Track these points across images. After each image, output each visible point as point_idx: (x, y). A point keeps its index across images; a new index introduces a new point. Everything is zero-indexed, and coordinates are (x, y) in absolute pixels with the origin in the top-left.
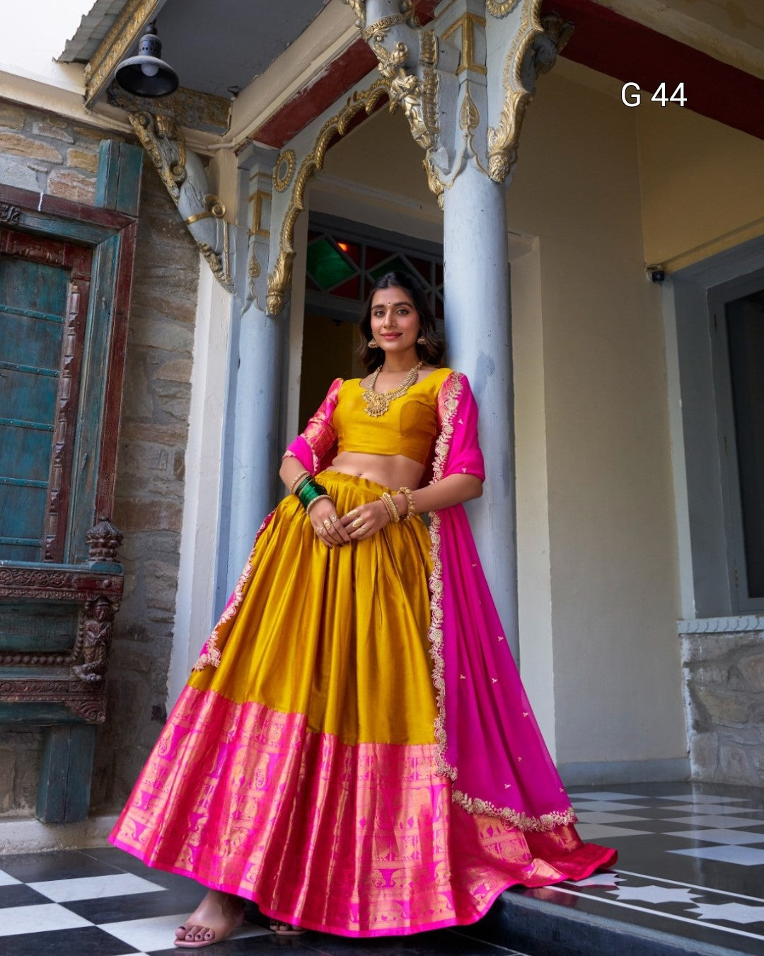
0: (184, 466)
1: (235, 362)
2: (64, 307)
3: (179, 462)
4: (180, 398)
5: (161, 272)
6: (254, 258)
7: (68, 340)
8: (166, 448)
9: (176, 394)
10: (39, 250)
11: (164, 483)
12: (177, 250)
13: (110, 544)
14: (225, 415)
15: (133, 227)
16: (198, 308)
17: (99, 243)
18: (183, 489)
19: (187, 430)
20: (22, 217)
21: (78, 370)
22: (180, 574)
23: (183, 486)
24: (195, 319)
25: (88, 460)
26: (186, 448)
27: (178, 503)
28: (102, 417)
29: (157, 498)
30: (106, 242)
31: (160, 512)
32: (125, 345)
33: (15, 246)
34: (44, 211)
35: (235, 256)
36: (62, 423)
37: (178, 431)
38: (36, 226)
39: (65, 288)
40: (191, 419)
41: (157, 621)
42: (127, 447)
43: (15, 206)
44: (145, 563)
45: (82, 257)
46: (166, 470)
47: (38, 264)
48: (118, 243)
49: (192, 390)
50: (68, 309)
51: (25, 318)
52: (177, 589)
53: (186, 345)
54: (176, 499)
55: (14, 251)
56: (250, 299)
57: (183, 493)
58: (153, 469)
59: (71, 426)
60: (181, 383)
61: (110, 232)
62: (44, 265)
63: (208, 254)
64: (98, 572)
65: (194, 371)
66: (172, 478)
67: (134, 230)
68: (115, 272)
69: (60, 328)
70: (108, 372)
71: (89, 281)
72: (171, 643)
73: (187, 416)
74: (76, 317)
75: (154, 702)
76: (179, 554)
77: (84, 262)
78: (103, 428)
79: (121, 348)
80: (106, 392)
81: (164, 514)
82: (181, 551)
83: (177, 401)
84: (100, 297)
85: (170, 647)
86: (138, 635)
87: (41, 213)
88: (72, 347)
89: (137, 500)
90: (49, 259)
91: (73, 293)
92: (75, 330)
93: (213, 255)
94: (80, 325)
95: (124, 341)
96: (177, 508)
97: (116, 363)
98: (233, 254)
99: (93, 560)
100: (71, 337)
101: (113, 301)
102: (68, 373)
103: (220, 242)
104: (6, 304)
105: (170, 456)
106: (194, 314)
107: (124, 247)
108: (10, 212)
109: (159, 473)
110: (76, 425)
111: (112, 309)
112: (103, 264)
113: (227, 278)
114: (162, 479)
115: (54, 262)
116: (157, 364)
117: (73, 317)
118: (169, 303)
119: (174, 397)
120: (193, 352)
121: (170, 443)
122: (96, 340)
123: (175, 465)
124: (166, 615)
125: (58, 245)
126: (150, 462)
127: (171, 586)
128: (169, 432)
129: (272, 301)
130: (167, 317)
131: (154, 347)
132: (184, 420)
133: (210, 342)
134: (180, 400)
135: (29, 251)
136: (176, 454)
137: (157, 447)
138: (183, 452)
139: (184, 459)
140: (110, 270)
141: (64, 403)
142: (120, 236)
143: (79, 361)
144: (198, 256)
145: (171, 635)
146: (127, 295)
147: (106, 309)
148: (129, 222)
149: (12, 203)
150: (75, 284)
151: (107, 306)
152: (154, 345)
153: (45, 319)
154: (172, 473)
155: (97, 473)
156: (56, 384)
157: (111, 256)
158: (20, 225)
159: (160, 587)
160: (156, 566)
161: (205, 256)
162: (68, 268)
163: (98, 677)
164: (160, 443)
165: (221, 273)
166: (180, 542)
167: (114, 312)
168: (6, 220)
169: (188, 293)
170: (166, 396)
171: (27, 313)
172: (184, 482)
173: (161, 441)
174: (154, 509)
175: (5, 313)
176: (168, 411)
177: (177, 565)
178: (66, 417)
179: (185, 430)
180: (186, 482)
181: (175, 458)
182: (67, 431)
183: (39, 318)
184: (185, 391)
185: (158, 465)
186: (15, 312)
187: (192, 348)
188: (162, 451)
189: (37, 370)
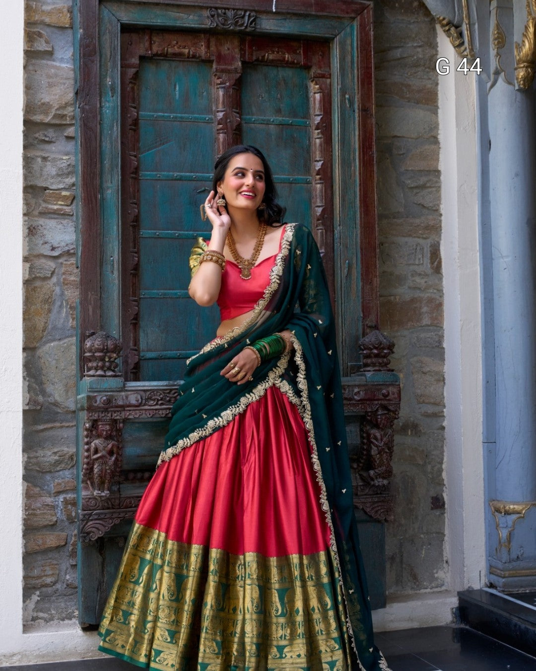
0: (440, 259)
1: (486, 145)
2: (308, 108)
3: (435, 255)
4: (430, 187)
5: (397, 53)
6: (498, 26)
7: (315, 143)
8: (421, 241)
9: (425, 184)
10: (278, 52)
11: (423, 278)
12: (412, 26)
13: (383, 354)
14: (480, 202)
15: (368, 12)
16: (440, 87)
17: (336, 36)
18: (442, 282)
19: (440, 221)
20: (258, 21)
21: (329, 174)
22: (446, 368)
23: (441, 279)
24: (438, 99)
25: (350, 267)
26: (440, 239)
27: (438, 297)
28: (358, 222)
29: (418, 294)
30: (342, 34)
31: (421, 308)
32: (374, 143)
33: (254, 53)
34: (279, 10)
35: (476, 26)
36: (320, 231)
37: (431, 223)
38: (272, 28)
39: (306, 89)
40: (443, 209)
41: (427, 415)
42: (382, 245)
43: (251, 11)
44: (411, 360)
45: (320, 53)
46: (423, 264)
47: (277, 67)
48: (355, 33)
49: (442, 178)
50: (311, 111)
51: (272, 126)
52: (444, 383)
53: (431, 130)
54: (435, 293)
55: (254, 58)
56: (497, 73)
57: (442, 286)
58: (410, 265)
59: (329, 233)
60: (429, 171)
61: (346, 22)
62: (283, 67)
63: (447, 28)
64: (376, 383)
65: (441, 156)
66: (429, 271)
67: (369, 15)
68: (356, 65)
69: (306, 132)
70: (360, 174)
71: (330, 78)
72: (443, 436)
73: (438, 205)
74: (321, 119)
75: (432, 493)
76: (444, 348)
77: (323, 57)
78: (361, 232)
79: (370, 148)
80: (360, 195)
81: (425, 309)
82: (445, 345)
83: (427, 190)
84: (343, 95)
85: (443, 439)
86: (412, 431)
87: (277, 13)
88: (321, 152)
89: (398, 297)
90: (288, 61)
91: (315, 93)
92: (322, 133)
93: (453, 29)
94: (326, 127)
95: (372, 139)
96: (437, 302)
97: (367, 163)
98: (474, 24)
99: (369, 371)
100: (318, 141)
101: (356, 97)
102: (320, 179)
103: (459, 14)
104: (253, 114)
105: (425, 250)
106: (436, 94)
107: (361, 36)
108: (246, 18)
109: (416, 268)
110: (333, 231)
111: (356, 106)
112: (342, 59)
113: (470, 53)
114: (420, 275)
115: (293, 63)
116: (403, 154)
117: (319, 118)
118: (409, 86)
119: (423, 187)
120: (439, 137)
121: (424, 236)
122: (344, 142)
123: (431, 258)
124: (436, 409)
125: (295, 44)
126: (406, 258)
127: (438, 381)
128: (422, 225)
129: (521, 73)
130: (409, 101)
131: (399, 137)
132: (435, 211)
133: (457, 125)
134: (430, 190)
135: (268, 56)
136: (431, 246)
137: (411, 241)
138: (438, 244)
139: (439, 250)
140: (350, 64)
141: (320, 210)
142: (356, 24)
143: (329, 165)
144: (434, 29)
145: (443, 428)
146: (370, 89)
147: (350, 107)
148: (364, 8)
149: (246, 8)
150: (316, 84)
151: (351, 103)
152: (398, 135)
153: (291, 125)
154: (429, 266)
155: (360, 280)
156: (309, 192)
157: (349, 48)
158: (258, 30)
159: (427, 382)
160: (422, 362)
161: (444, 31)
162: (307, 68)
163: (385, 482)
164: (415, 237)
165: (463, 48)
166: (443, 336)
167: (359, 109)
168: (243, 28)
169: (428, 72)
170: (416, 187)
171: (273, 121)
172: (442, 275)
173: (415, 235)
174: (415, 305)
175: (253, 125)
176: (419, 202)
177: (443, 360)
178: (323, 224)
179: (438, 221)
180: (444, 274)
181: (430, 251)
182: (326, 238)
183: (285, 125)
184: (435, 179)
185: (414, 260)
186: (262, 122)
187: (437, 132)
188: (417, 245)
189: (289, 179)
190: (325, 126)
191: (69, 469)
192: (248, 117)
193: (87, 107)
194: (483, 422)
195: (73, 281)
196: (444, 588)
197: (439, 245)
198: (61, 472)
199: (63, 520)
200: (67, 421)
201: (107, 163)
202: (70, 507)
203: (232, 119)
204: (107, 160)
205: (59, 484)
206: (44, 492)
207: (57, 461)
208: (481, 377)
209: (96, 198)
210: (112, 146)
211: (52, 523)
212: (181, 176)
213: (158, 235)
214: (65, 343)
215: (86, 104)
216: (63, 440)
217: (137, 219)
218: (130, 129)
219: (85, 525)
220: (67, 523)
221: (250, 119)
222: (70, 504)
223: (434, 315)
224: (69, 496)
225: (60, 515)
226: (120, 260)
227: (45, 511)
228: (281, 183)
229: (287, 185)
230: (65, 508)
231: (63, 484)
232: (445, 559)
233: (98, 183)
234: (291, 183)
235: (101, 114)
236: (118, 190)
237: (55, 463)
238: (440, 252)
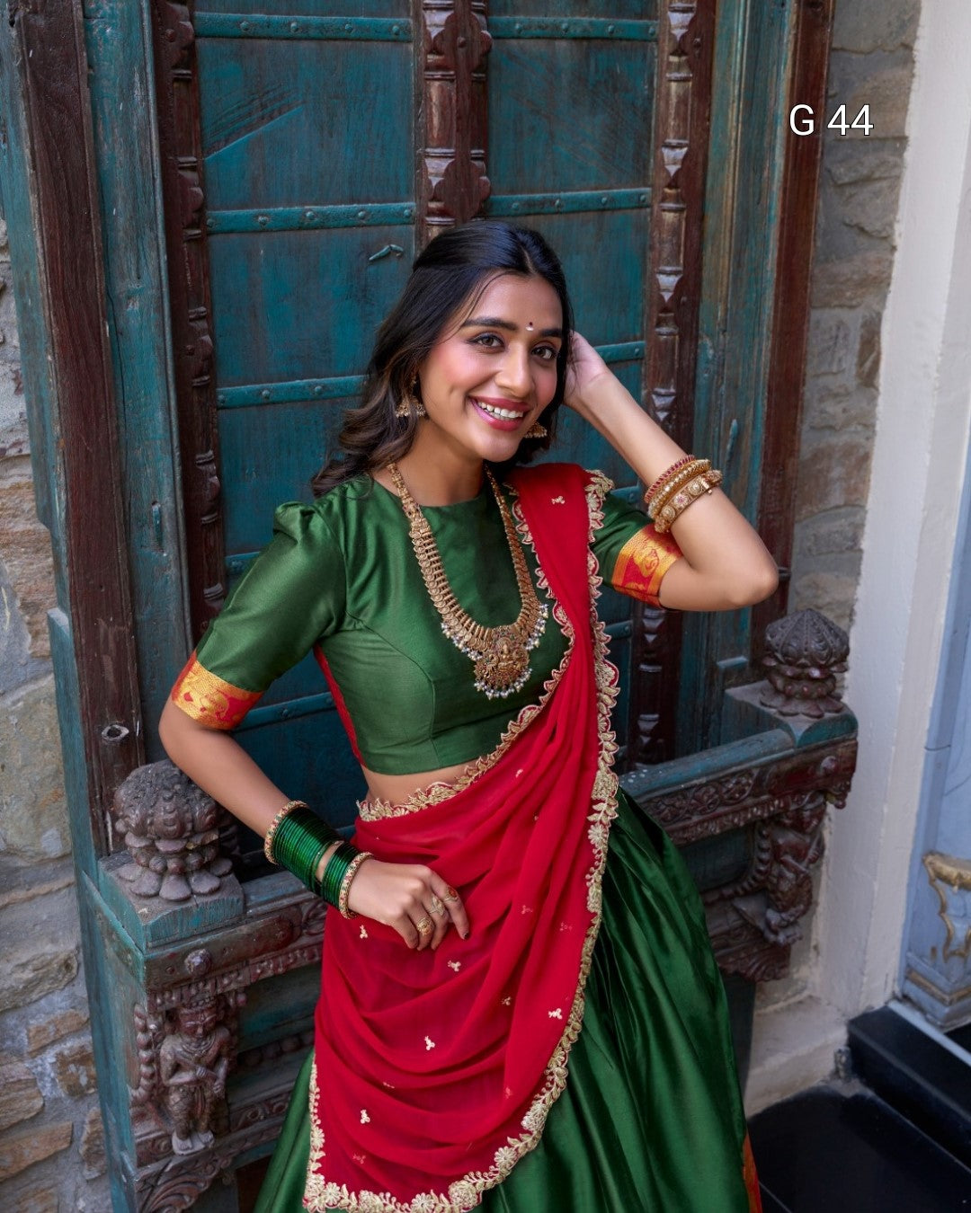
0: (879, 354)
3: (871, 345)
4: (880, 179)
7: (668, 94)
8: (846, 314)
9: (872, 172)
11: (839, 402)
18: (875, 405)
19: (891, 263)
21: (698, 189)
22: (861, 592)
23: (873, 400)
26: (884, 307)
27: (862, 440)
29: (827, 440)
31: (828, 470)
36: (666, 338)
37: (873, 271)
40: (899, 233)
44: (797, 584)
46: (844, 369)
49: (909, 155)
51: (563, 44)
53: (903, 27)
54: (860, 434)
57: (874, 416)
58: (821, 375)
59: (686, 347)
60: (884, 140)
64: (813, 745)
65: (915, 99)
66: (854, 384)
69: (644, 57)
70: (784, 190)
73: (891, 225)
74: (691, 23)
76: (861, 551)
81: (837, 472)
82: (865, 544)
83: (871, 188)
88: (683, 119)
92: (689, 64)
94: (700, 48)
96: (862, 452)
99: (795, 714)
100: (676, 87)
102: (676, 198)
104: (515, 9)
105: (852, 336)
109: (830, 380)
114: (836, 395)
116: (835, 96)
117: (684, 20)
119: (868, 179)
120: (915, 46)
121: (854, 302)
123: (861, 353)
126: (816, 360)
128: (856, 277)
132: (884, 240)
134: (878, 185)
136: (862, 326)
137: (828, 318)
138: (879, 316)
139: (880, 334)
141: (670, 282)
143: (701, 159)
153: (610, 39)
154: (855, 373)
155: (758, 464)
156: (644, 230)
160: (817, 587)
164: (837, 307)
166: (863, 525)
170: (853, 183)
171: (566, 30)
172: (877, 389)
173: (836, 303)
174: (818, 467)
175: (514, 42)
176: (855, 222)
177: (856, 573)
178: (677, 322)
179: (887, 263)
180: (881, 389)
181: (862, 337)
182: (680, 356)
183: (597, 38)
184: (891, 159)
185: (830, 364)
186: (539, 32)
187: (915, 32)
188: (839, 328)
189: (599, 199)
190: (698, 45)
191: (63, 989)
192: (504, 18)
193: (41, 21)
194: (933, 710)
195: (23, 533)
196: (806, 993)
197: (880, 320)
198: (43, 1002)
199: (57, 1100)
200: (43, 881)
201: (120, 213)
202: (72, 1068)
203: (469, 33)
204: (120, 201)
205: (40, 1030)
206: (5, 1053)
207: (30, 982)
208: (942, 621)
209: (98, 335)
210: (132, 153)
211: (33, 1114)
212: (325, 216)
213: (267, 397)
214: (19, 701)
215: (35, 12)
216: (38, 928)
217: (210, 363)
218: (176, 80)
219: (148, 1199)
220: (68, 1102)
221: (510, 25)
222: (74, 1062)
223: (853, 482)
224: (69, 1044)
225: (51, 1089)
226: (180, 507)
227: (13, 1095)
228: (578, 212)
229: (591, 215)
230: (61, 1074)
231: (51, 1028)
232: (813, 943)
233: (101, 286)
234: (604, 210)
235: (88, 43)
236: (162, 297)
237: (24, 987)
238: (879, 338)
